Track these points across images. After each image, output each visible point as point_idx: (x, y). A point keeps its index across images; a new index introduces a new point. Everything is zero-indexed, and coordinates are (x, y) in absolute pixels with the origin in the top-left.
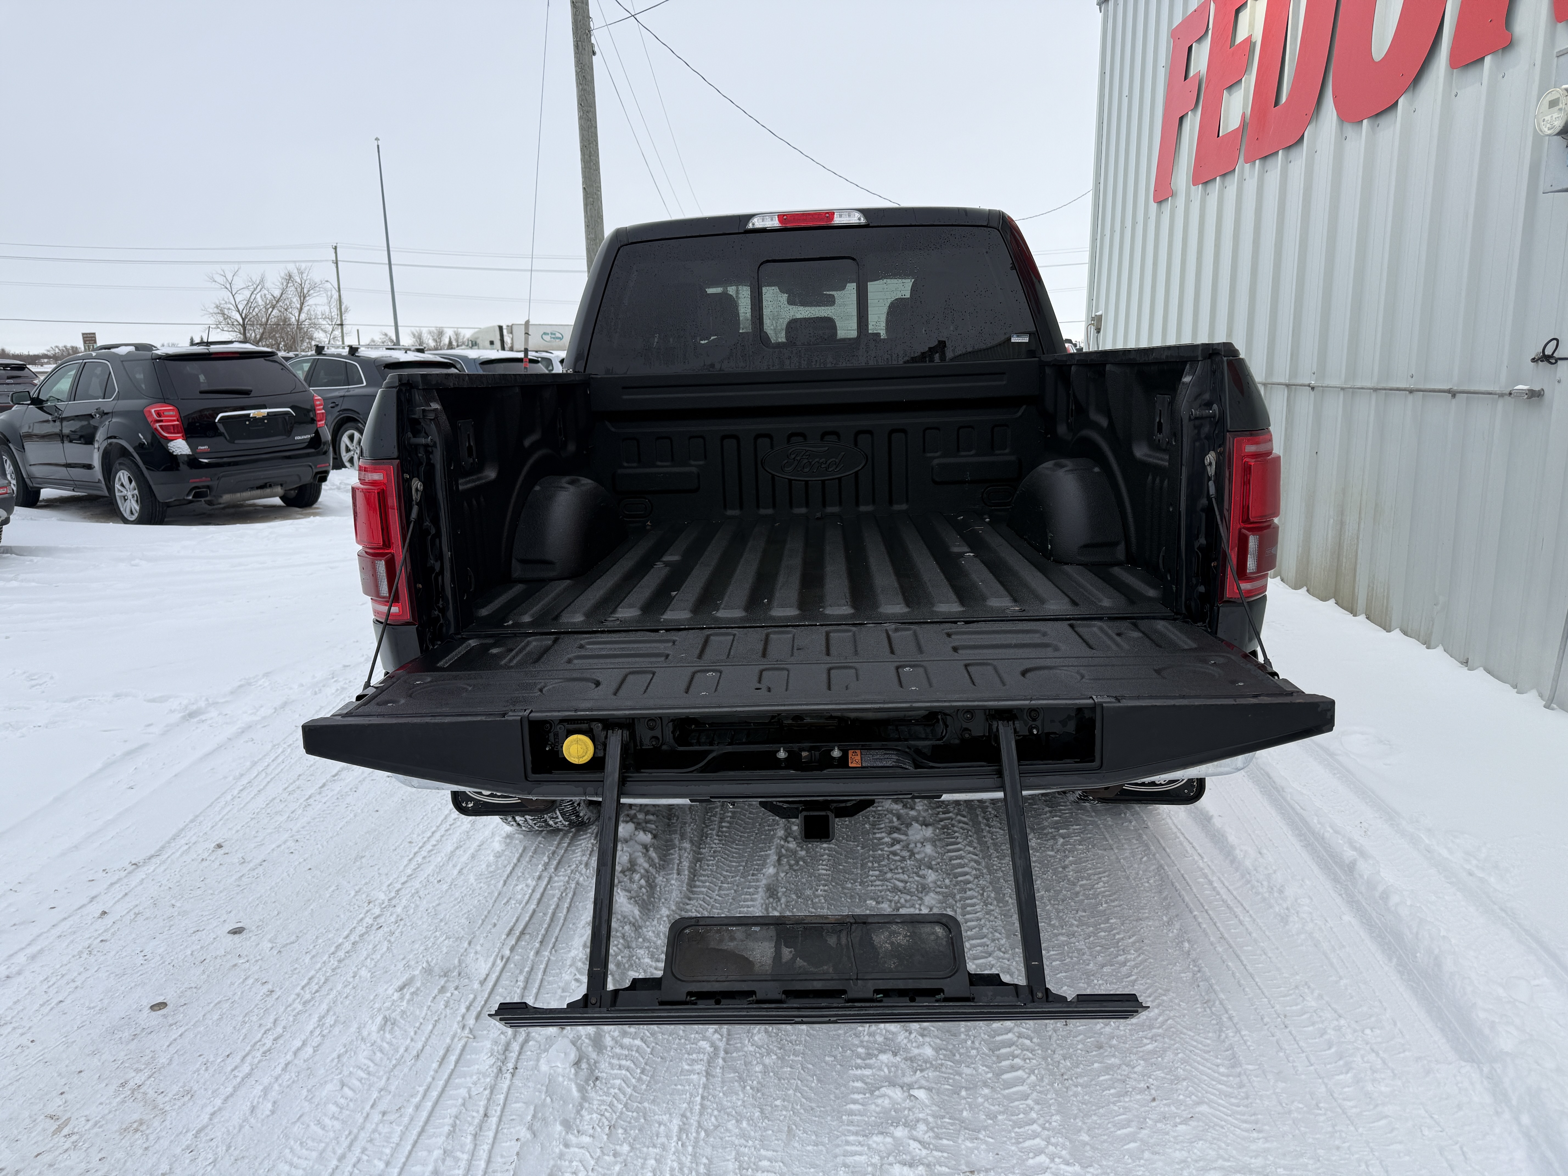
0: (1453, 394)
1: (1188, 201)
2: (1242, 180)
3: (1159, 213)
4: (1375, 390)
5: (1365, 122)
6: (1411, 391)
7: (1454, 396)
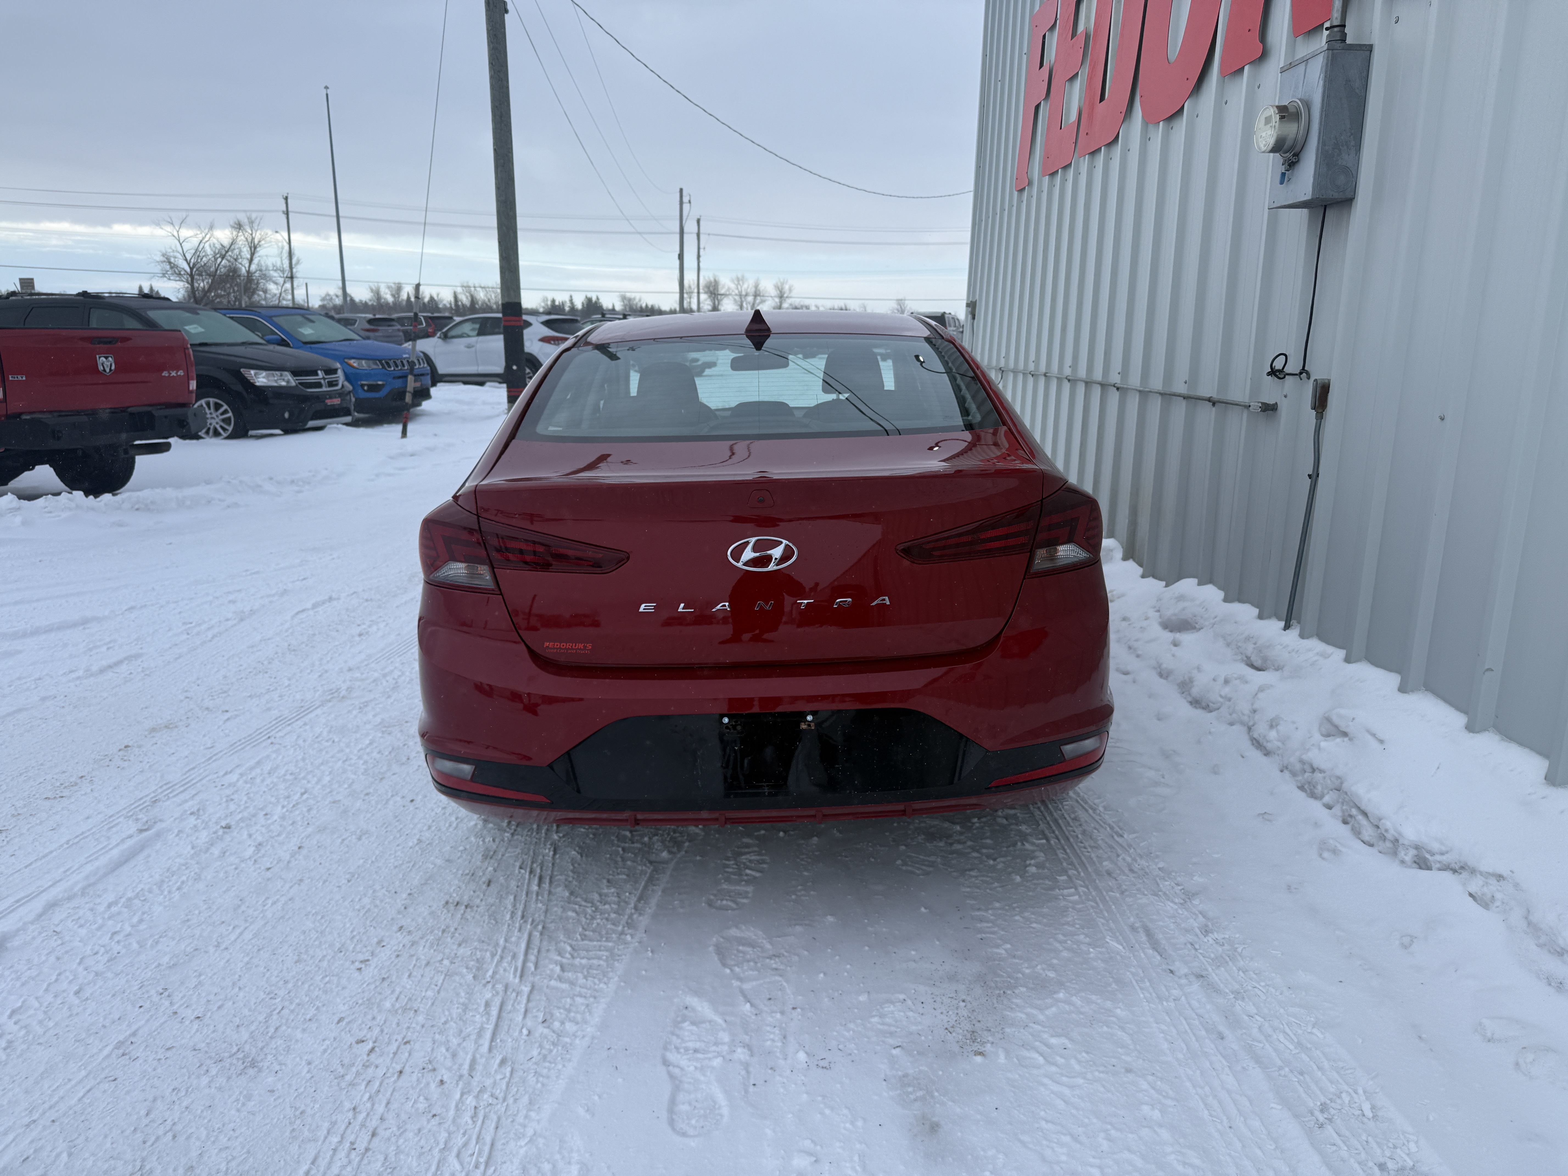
0: (1213, 402)
1: (1040, 191)
2: (1077, 174)
3: (1020, 201)
4: (1161, 394)
5: (1161, 123)
6: (1185, 397)
7: (1214, 404)
